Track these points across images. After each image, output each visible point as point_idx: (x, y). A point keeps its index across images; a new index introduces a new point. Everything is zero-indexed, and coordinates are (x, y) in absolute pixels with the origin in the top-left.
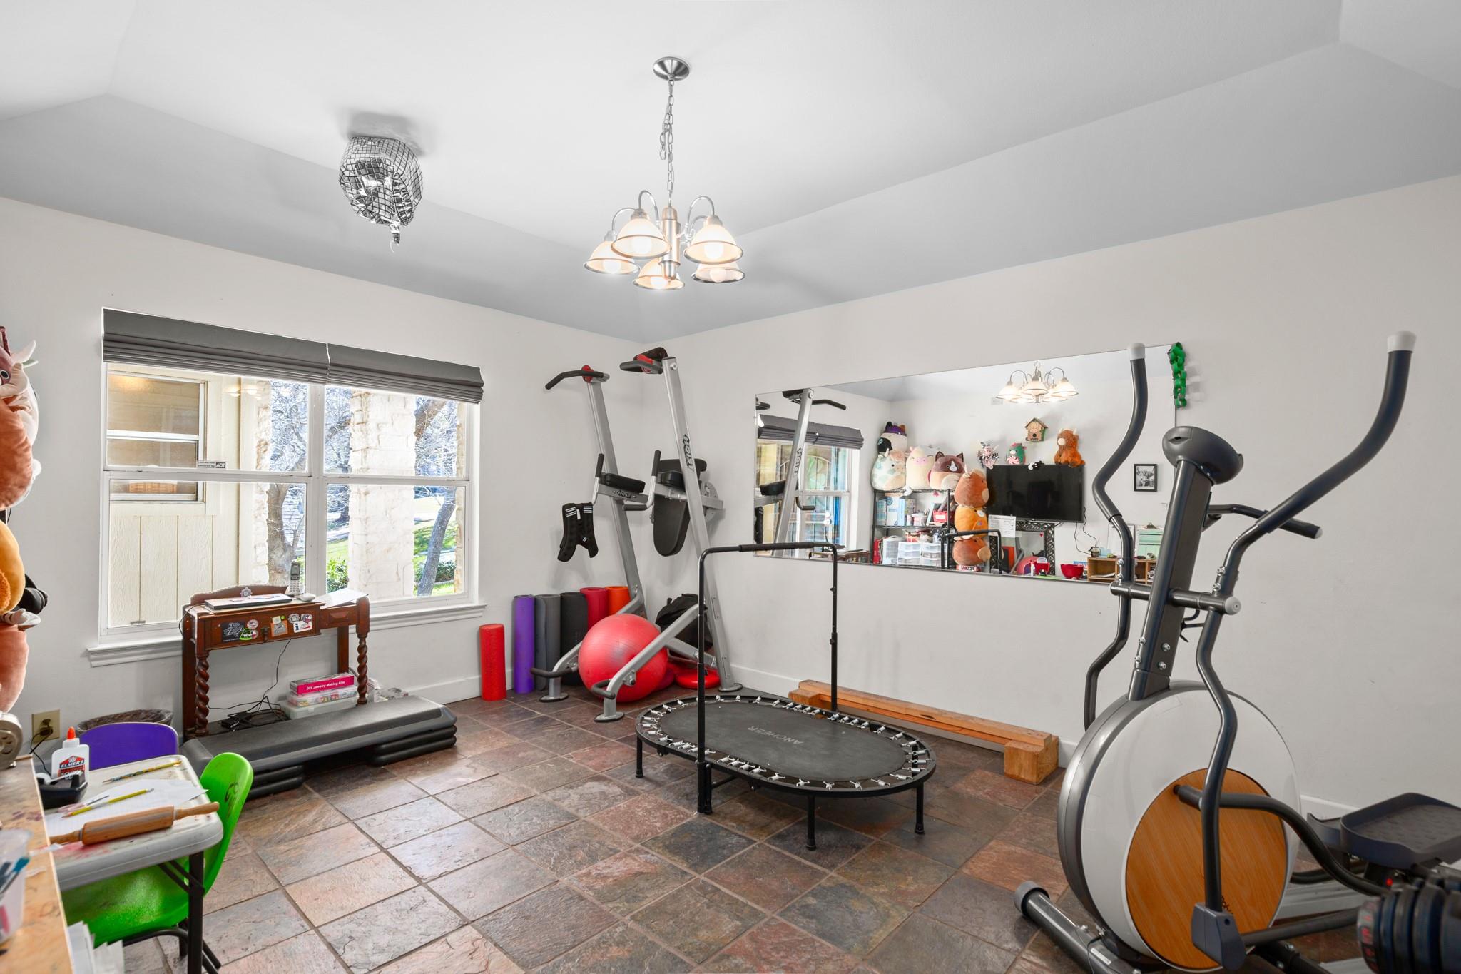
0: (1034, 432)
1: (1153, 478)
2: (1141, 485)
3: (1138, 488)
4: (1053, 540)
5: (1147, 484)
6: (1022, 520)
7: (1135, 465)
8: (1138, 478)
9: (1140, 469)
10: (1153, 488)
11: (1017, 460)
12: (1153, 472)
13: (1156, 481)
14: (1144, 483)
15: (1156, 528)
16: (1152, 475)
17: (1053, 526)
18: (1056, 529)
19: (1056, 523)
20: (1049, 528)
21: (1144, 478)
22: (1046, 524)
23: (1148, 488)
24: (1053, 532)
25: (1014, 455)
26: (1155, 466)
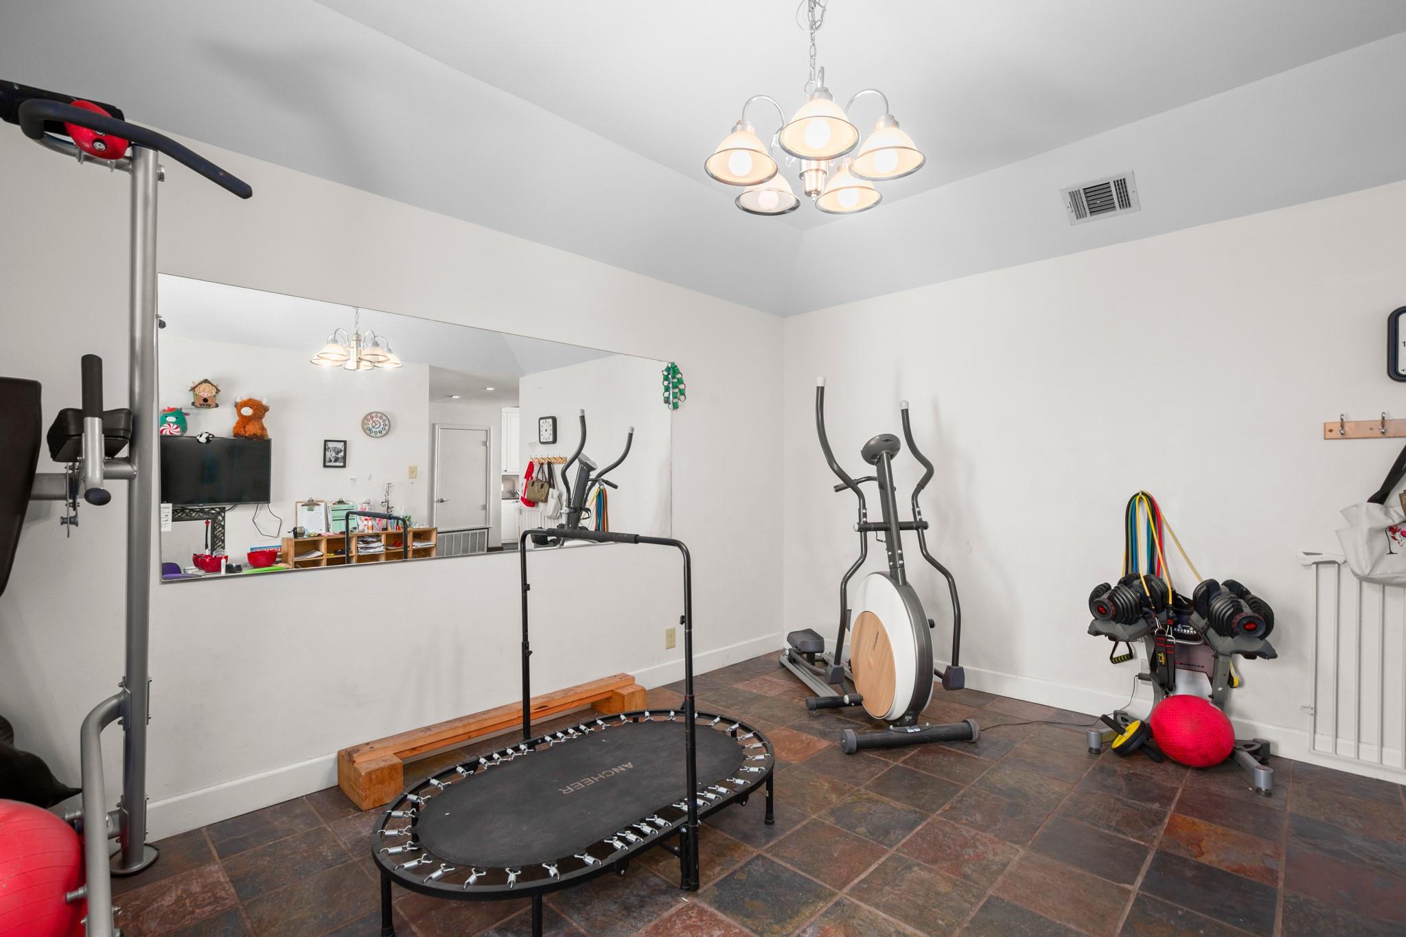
0: (205, 396)
1: (342, 454)
2: (330, 461)
3: (328, 464)
4: (223, 527)
5: (337, 460)
6: (179, 506)
7: (326, 441)
8: (328, 454)
9: (330, 445)
10: (342, 464)
11: (179, 429)
12: (343, 449)
13: (344, 458)
14: (333, 459)
15: (345, 504)
16: (341, 451)
17: (223, 510)
18: (228, 515)
19: (228, 507)
20: (219, 513)
21: (334, 455)
22: (213, 509)
23: (337, 464)
24: (224, 518)
25: (174, 423)
26: (345, 442)
